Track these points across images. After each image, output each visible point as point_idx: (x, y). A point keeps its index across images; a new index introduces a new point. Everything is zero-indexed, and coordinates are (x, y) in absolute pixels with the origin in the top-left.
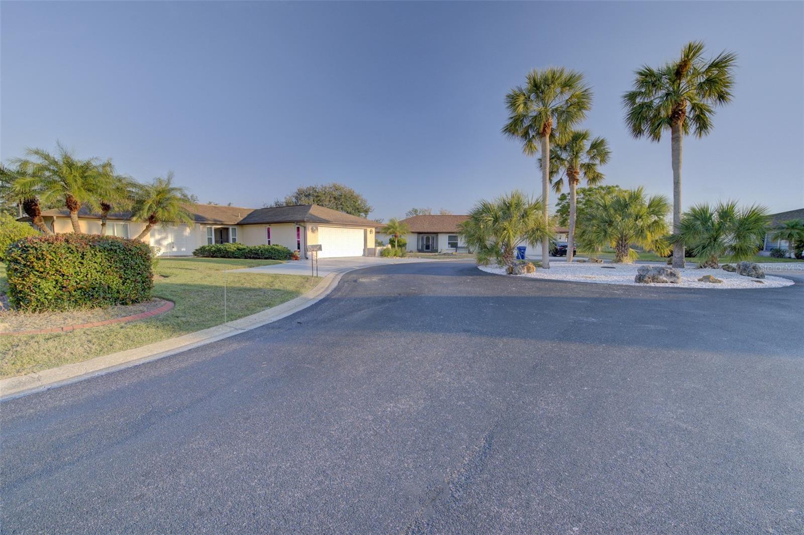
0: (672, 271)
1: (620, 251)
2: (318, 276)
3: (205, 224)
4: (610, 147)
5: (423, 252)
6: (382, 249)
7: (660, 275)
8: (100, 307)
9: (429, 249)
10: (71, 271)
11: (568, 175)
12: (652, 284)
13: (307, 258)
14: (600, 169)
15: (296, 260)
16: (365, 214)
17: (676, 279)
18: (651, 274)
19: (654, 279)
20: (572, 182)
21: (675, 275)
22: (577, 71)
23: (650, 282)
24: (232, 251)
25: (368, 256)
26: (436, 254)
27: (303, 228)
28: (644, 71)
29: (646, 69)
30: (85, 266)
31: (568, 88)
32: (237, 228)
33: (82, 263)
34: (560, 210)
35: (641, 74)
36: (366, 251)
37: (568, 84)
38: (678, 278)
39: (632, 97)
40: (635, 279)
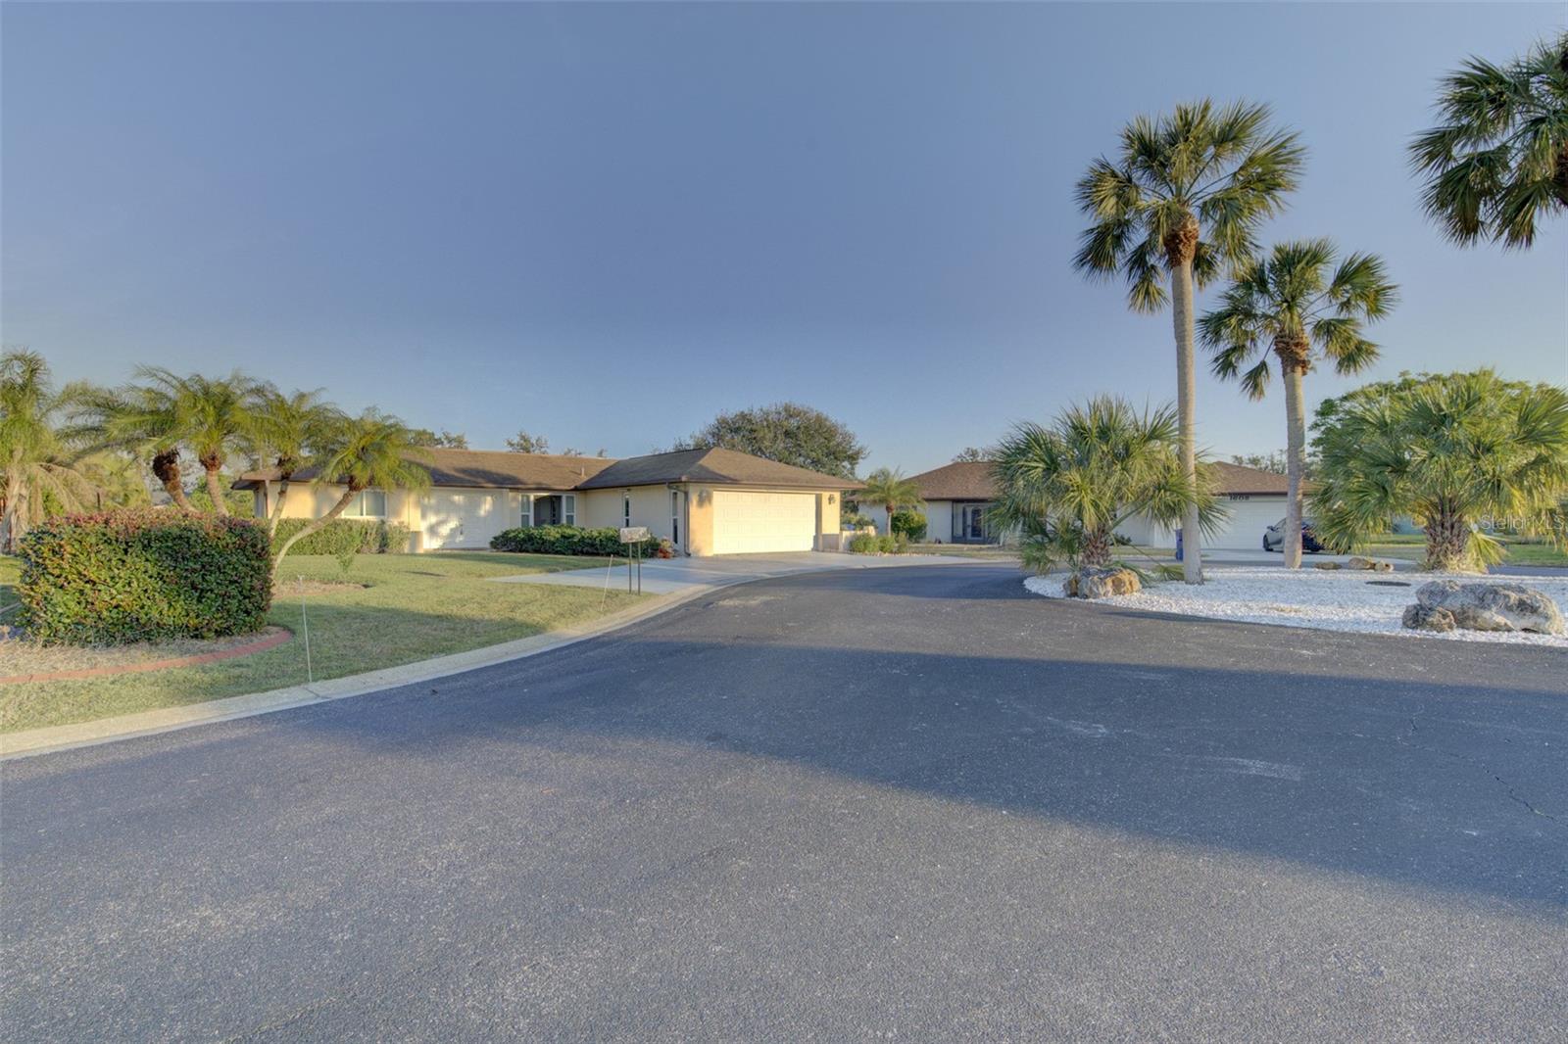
0: (1524, 597)
1: (1439, 539)
2: (641, 590)
3: (517, 489)
4: (1391, 273)
5: (966, 542)
6: (854, 536)
7: (1483, 608)
8: (149, 639)
9: (979, 535)
10: (104, 574)
11: (1279, 351)
12: (1455, 634)
13: (689, 555)
14: (1368, 329)
15: (664, 557)
16: (851, 464)
17: (1541, 620)
18: (1454, 603)
19: (1462, 620)
20: (1289, 370)
21: (1534, 610)
22: (1250, 101)
23: (1451, 627)
24: (552, 539)
25: (823, 551)
26: (996, 545)
27: (683, 495)
28: (1466, 74)
29: (1475, 67)
30: (128, 566)
31: (1230, 145)
32: (577, 497)
33: (124, 561)
34: (1320, 439)
35: (1460, 82)
36: (821, 541)
37: (1229, 135)
38: (1547, 618)
39: (1436, 145)
40: (1404, 617)
